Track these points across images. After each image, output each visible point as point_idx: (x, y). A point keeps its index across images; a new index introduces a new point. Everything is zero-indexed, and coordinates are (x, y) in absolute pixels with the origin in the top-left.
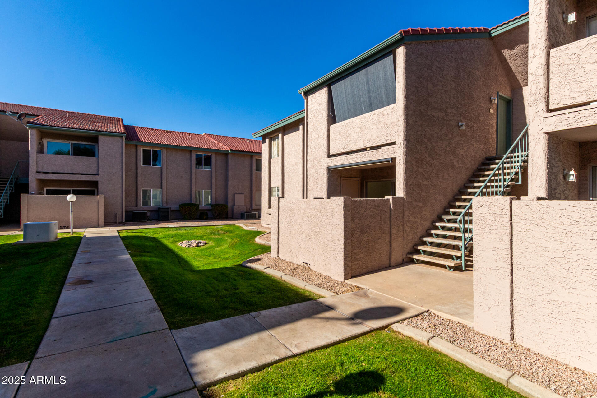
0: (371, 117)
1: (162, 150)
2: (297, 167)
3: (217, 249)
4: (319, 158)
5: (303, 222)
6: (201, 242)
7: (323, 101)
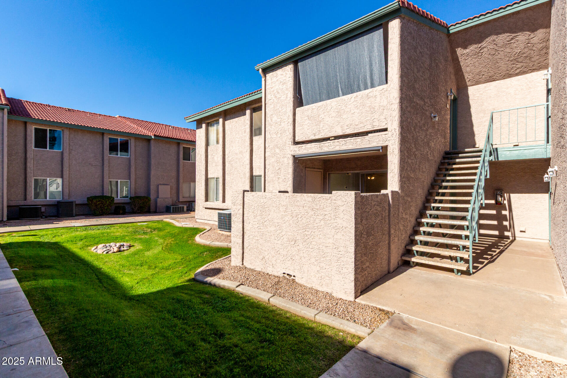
0: (353, 99)
1: (63, 130)
2: (241, 156)
3: (147, 254)
4: (282, 146)
5: (283, 222)
6: (124, 245)
7: (287, 80)
